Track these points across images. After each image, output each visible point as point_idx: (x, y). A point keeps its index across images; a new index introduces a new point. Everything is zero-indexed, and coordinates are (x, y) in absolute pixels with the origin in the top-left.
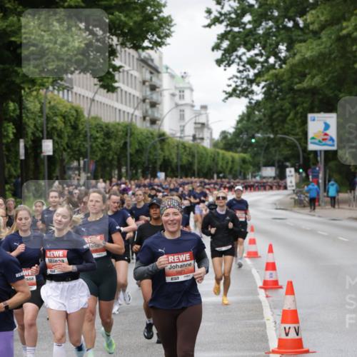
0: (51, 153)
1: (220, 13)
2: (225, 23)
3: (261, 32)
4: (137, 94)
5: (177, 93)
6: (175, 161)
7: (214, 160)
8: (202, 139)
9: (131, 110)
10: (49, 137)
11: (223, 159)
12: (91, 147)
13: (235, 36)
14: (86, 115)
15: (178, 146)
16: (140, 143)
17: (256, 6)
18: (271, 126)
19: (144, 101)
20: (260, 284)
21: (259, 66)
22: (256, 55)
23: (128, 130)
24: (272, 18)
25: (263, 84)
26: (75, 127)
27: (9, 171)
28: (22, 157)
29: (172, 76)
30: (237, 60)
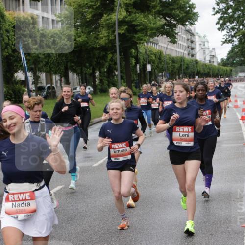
0: (150, 70)
1: (219, 9)
2: (221, 13)
3: (236, 16)
4: (185, 44)
5: (202, 43)
6: (202, 71)
7: (218, 70)
8: (213, 62)
9: (183, 51)
10: (149, 63)
11: (222, 70)
12: (167, 67)
13: (225, 18)
14: (164, 53)
15: (203, 65)
16: (187, 64)
17: (234, 6)
18: (242, 54)
19: (188, 47)
20: (240, 117)
21: (236, 30)
22: (235, 25)
23: (182, 59)
24: (240, 10)
25: (238, 37)
26: (160, 59)
27: (133, 78)
28: (139, 72)
29: (200, 37)
30: (226, 28)
